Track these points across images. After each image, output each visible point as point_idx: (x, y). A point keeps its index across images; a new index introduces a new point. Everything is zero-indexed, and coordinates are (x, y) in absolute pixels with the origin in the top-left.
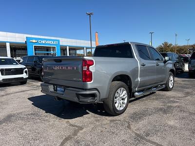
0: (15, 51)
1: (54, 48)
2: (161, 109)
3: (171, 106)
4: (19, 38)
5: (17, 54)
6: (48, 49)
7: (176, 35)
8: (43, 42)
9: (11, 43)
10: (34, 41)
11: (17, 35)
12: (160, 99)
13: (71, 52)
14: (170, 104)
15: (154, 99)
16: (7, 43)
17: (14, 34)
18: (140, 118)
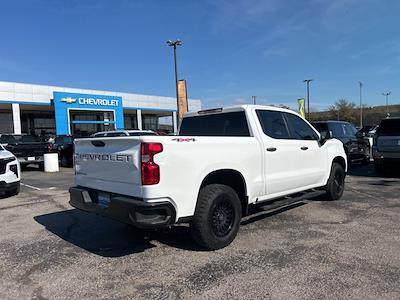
0: (32, 121)
1: (110, 114)
2: (276, 255)
3: (302, 247)
4: (39, 94)
5: (36, 126)
6: (99, 115)
7: (361, 84)
8: (89, 101)
9: (21, 105)
10: (70, 100)
11: (35, 88)
12: (289, 226)
13: (147, 120)
14: (302, 242)
15: (273, 228)
16: (14, 105)
17: (29, 86)
18: (213, 279)
